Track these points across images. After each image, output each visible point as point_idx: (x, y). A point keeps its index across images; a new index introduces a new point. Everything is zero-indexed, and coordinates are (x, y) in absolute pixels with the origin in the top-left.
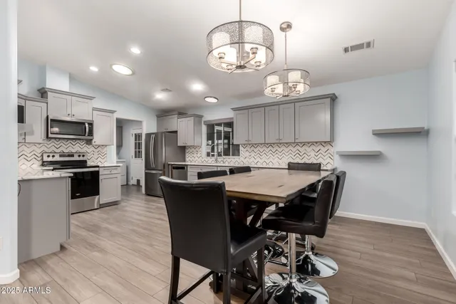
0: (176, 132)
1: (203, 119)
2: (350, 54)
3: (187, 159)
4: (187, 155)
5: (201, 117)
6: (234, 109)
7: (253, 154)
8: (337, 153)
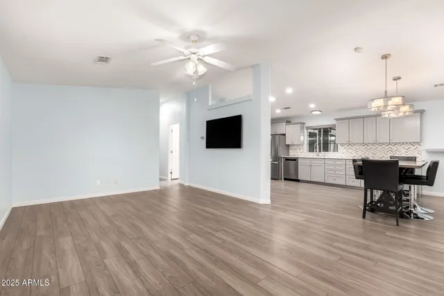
0: (284, 135)
1: (306, 125)
2: (438, 87)
3: (291, 154)
4: (290, 151)
5: (304, 124)
6: (337, 120)
7: (350, 151)
8: (426, 150)
